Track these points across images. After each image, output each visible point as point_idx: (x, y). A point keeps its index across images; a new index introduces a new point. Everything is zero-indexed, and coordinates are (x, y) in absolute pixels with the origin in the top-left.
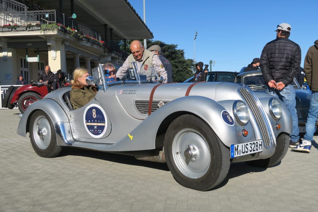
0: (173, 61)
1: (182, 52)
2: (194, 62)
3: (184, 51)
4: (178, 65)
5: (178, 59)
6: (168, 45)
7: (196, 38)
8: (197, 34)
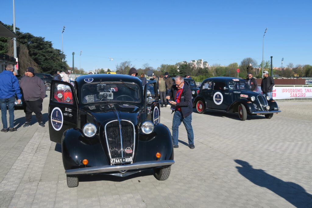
0: (41, 51)
1: (50, 44)
2: (61, 52)
3: (52, 43)
4: (45, 55)
5: (45, 49)
6: (36, 37)
7: (63, 31)
8: (64, 28)
